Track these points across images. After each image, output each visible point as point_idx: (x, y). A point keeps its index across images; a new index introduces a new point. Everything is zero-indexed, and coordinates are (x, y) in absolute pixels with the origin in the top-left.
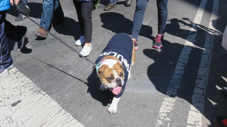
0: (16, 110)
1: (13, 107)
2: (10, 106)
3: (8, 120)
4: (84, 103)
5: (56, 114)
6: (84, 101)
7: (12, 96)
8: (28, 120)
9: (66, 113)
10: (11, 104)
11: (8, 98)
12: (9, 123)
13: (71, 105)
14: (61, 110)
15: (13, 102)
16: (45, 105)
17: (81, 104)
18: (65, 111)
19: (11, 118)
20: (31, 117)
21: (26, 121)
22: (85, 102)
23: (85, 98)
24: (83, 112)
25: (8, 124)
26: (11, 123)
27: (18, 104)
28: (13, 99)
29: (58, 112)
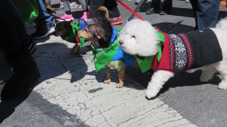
0: (94, 97)
1: (91, 94)
2: (86, 92)
3: (80, 107)
4: (201, 101)
5: (154, 109)
6: (200, 99)
7: (91, 83)
8: (109, 110)
9: (170, 110)
10: (88, 90)
11: (86, 84)
12: (81, 109)
13: (179, 101)
14: (162, 105)
15: (92, 88)
16: (137, 97)
17: (195, 102)
18: (168, 107)
19: (85, 105)
20: (114, 107)
21: (105, 111)
22: (203, 100)
23: (201, 96)
24: (200, 112)
25: (80, 111)
26: (84, 110)
27: (98, 91)
28: (92, 86)
29: (157, 106)
